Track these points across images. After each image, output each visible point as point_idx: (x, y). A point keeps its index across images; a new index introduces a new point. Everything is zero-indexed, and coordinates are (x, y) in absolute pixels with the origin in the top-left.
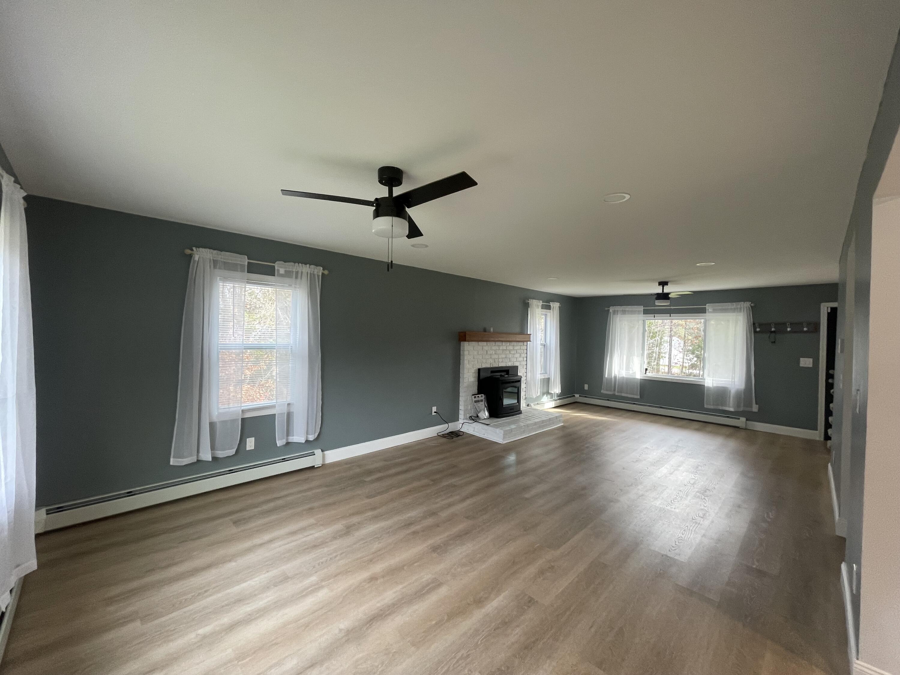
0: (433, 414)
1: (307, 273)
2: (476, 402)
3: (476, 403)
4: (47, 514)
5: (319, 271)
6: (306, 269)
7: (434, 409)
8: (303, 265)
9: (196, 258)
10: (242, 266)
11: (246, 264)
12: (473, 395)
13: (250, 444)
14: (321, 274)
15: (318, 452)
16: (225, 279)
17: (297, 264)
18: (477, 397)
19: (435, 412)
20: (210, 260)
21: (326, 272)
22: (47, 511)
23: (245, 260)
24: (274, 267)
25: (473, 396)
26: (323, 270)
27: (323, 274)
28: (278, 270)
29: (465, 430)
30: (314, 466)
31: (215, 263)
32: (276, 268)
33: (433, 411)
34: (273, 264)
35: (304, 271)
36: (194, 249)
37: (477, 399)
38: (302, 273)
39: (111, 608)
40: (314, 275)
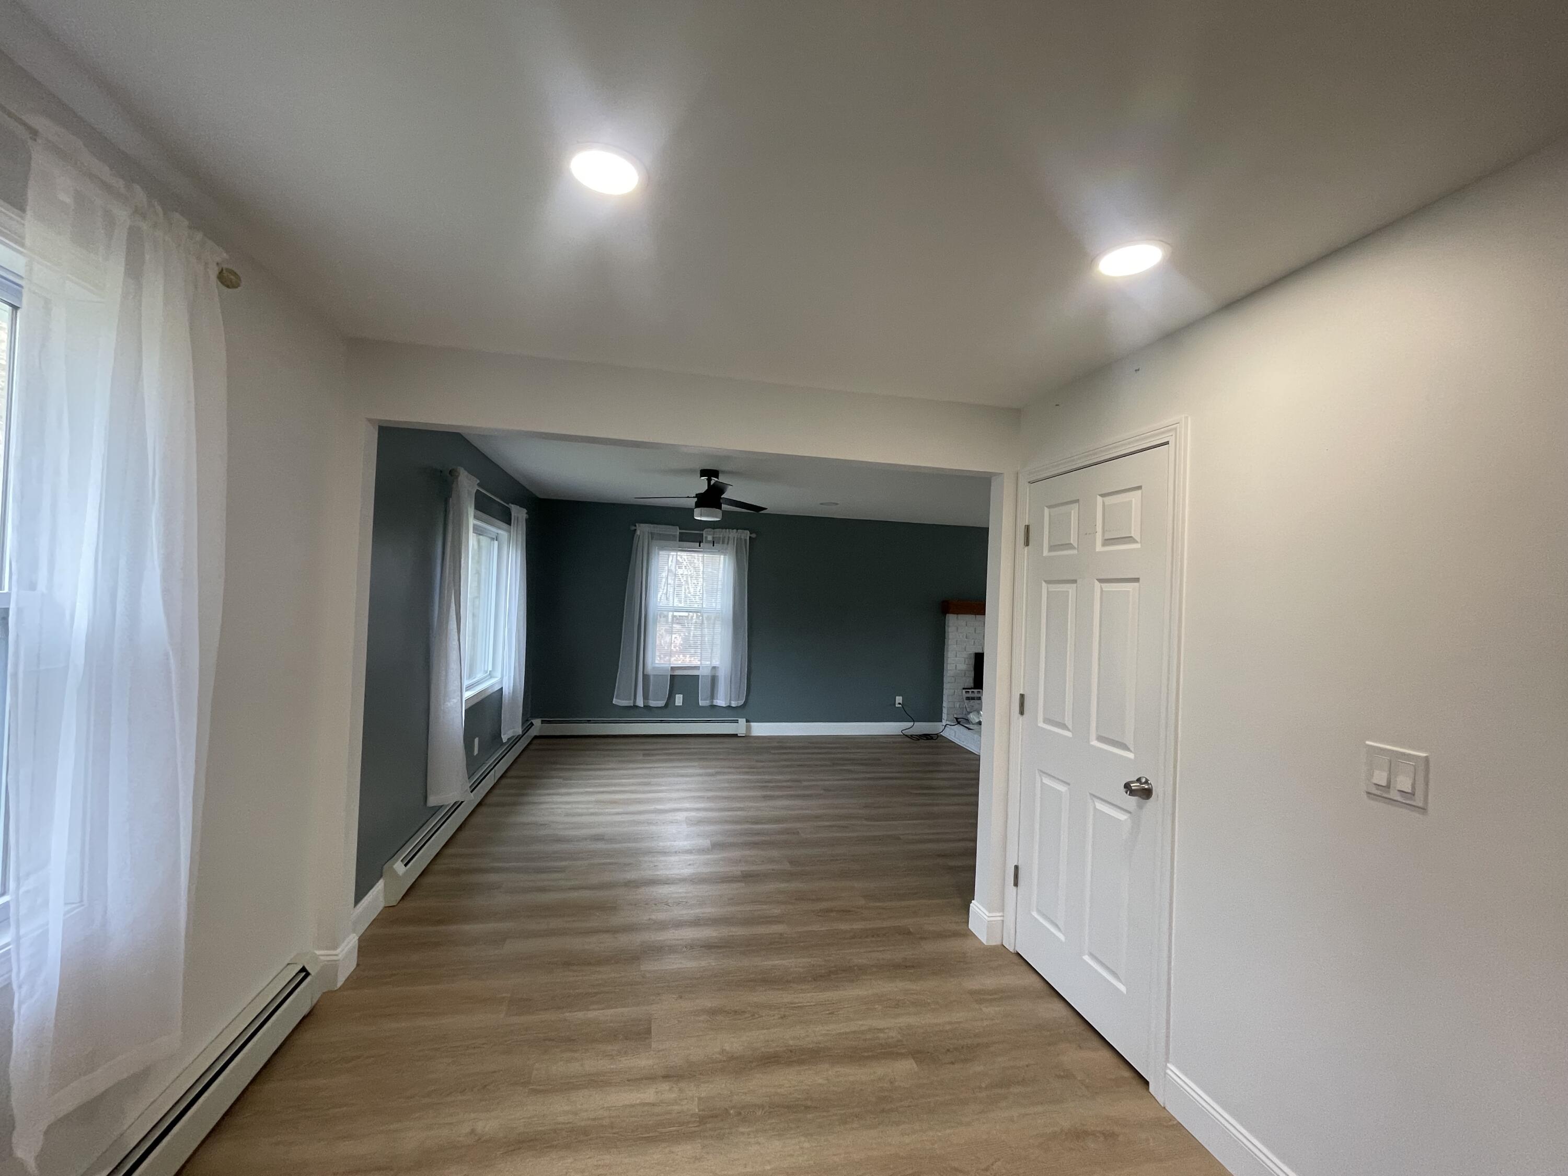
0: (897, 706)
1: (734, 538)
2: (968, 698)
3: (968, 701)
4: (542, 723)
5: (746, 535)
6: (733, 534)
7: (899, 699)
8: (731, 530)
9: (638, 532)
10: (674, 536)
11: (678, 533)
12: (964, 689)
13: (679, 700)
14: (748, 538)
15: (742, 721)
16: (662, 548)
17: (724, 530)
18: (970, 693)
19: (899, 704)
20: (649, 532)
21: (754, 536)
22: (542, 721)
23: (677, 531)
24: (702, 534)
25: (964, 691)
26: (751, 534)
27: (750, 537)
28: (706, 537)
29: (947, 735)
30: (737, 734)
31: (652, 536)
32: (704, 536)
33: (897, 702)
34: (701, 532)
35: (730, 536)
36: (637, 524)
37: (970, 695)
38: (729, 537)
39: (554, 772)
40: (741, 539)
